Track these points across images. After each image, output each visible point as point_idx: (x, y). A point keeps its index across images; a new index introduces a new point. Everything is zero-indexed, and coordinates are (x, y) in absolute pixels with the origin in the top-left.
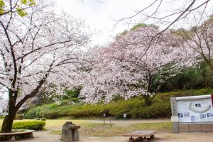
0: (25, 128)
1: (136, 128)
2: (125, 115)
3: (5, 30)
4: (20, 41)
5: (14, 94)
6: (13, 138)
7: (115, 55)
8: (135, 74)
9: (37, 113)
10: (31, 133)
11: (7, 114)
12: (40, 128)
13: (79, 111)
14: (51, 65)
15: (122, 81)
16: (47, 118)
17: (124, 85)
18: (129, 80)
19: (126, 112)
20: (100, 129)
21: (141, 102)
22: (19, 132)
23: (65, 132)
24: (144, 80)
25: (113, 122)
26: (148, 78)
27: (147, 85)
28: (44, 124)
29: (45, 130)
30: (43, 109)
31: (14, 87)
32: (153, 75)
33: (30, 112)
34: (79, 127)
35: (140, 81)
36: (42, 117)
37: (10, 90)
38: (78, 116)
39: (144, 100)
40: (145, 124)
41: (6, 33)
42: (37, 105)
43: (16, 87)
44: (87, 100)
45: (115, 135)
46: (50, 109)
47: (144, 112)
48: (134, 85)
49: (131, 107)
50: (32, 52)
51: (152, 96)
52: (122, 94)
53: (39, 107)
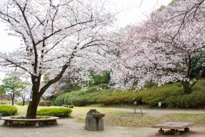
0: (50, 114)
1: (171, 118)
2: (160, 104)
3: (23, 12)
4: (41, 23)
5: (36, 80)
6: (37, 125)
7: (147, 35)
8: (172, 57)
9: (65, 99)
10: (55, 120)
11: (31, 100)
12: (66, 115)
13: (110, 98)
14: (76, 48)
15: (156, 65)
16: (76, 105)
17: (158, 70)
18: (165, 63)
19: (161, 100)
20: (130, 119)
21: (179, 88)
22: (44, 118)
23: (88, 120)
24: (183, 63)
25: (144, 111)
26: (188, 61)
27: (186, 70)
28: (71, 111)
29: (72, 117)
30: (72, 96)
31: (36, 72)
32: (193, 58)
33: (59, 98)
34: (103, 115)
35: (177, 65)
36: (70, 104)
37: (32, 75)
38: (107, 104)
39: (182, 87)
40: (181, 114)
41: (24, 16)
42: (66, 92)
43: (38, 73)
44: (116, 86)
45: (145, 126)
46: (79, 95)
47: (181, 101)
48: (170, 70)
49: (167, 95)
50: (52, 34)
51: (191, 83)
52: (155, 80)
53: (67, 94)
